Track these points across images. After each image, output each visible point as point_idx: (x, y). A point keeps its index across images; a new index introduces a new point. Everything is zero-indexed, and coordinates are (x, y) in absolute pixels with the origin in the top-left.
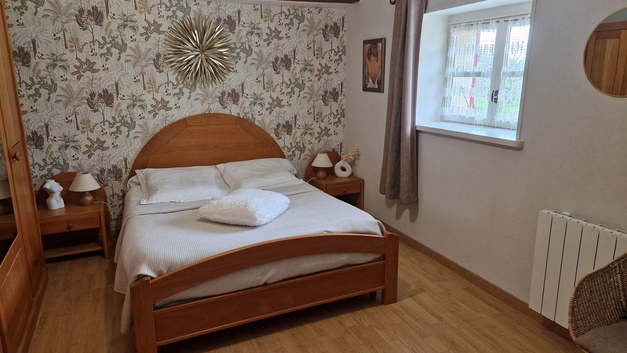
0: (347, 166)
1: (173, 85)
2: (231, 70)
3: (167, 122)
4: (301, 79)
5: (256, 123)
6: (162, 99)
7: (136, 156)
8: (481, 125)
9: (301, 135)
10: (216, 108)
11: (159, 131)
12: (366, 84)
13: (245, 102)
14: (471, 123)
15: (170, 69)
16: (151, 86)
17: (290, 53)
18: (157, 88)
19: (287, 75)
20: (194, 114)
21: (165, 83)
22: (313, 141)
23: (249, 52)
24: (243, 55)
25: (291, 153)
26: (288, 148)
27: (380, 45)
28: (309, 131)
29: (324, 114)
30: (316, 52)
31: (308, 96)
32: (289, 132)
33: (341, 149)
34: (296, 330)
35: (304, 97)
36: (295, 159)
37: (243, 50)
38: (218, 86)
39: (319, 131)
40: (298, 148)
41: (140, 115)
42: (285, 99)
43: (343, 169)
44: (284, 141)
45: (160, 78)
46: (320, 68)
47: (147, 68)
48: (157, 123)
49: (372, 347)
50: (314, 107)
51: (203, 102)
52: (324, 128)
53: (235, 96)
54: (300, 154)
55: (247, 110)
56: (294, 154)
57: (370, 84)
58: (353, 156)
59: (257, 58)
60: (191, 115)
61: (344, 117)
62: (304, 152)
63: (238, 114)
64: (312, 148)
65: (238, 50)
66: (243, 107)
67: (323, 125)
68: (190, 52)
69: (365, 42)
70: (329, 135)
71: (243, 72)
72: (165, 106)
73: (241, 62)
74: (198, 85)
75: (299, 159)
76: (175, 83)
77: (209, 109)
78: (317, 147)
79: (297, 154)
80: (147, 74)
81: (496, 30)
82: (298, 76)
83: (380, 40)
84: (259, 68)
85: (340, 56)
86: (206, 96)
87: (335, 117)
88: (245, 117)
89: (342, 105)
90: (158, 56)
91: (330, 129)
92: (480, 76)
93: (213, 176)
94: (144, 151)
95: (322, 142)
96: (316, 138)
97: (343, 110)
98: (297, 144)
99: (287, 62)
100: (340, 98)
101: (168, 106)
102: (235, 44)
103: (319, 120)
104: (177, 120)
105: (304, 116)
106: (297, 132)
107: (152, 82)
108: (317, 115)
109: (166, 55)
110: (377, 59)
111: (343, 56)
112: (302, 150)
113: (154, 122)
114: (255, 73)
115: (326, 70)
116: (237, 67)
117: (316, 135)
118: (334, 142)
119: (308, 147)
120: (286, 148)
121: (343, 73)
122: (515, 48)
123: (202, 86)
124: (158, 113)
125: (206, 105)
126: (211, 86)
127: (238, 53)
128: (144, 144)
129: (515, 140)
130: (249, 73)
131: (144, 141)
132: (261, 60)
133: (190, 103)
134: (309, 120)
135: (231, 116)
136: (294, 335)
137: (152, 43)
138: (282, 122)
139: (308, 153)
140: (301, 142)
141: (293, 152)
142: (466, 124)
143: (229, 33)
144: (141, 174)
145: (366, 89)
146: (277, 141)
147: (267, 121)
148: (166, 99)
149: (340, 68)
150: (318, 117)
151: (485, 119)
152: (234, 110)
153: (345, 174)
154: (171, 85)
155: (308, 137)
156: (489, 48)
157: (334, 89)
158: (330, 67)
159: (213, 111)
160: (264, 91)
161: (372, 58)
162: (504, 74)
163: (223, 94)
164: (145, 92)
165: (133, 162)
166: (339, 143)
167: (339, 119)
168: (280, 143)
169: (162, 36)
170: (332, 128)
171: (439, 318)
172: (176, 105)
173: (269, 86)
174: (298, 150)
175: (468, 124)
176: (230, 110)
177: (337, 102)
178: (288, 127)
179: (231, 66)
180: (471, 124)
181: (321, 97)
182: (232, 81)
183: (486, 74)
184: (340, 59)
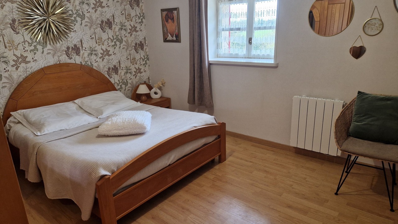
0: (158, 91)
1: (29, 43)
2: (72, 30)
3: (28, 73)
4: (119, 35)
5: (94, 68)
6: (22, 55)
7: (6, 102)
8: (243, 58)
9: (124, 74)
10: (64, 59)
11: (22, 80)
12: (166, 38)
13: (85, 53)
14: (237, 56)
15: (25, 31)
16: (11, 45)
17: (110, 18)
18: (16, 46)
19: (111, 33)
20: (48, 65)
21: (22, 42)
22: (132, 77)
23: (83, 17)
24: (78, 19)
25: (119, 87)
26: (117, 84)
27: (175, 12)
28: (129, 71)
29: (137, 59)
30: (127, 17)
31: (126, 47)
32: (117, 73)
33: (149, 81)
34: (186, 188)
35: (123, 48)
36: (123, 90)
37: (79, 15)
38: (63, 43)
39: (135, 70)
40: (124, 83)
41: (5, 69)
42: (111, 50)
43: (156, 93)
44: (115, 79)
45: (18, 39)
46: (130, 28)
47: (6, 31)
48: (19, 74)
49: (232, 184)
50: (130, 54)
51: (53, 56)
52: (137, 68)
53: (77, 50)
54: (125, 87)
55: (86, 59)
56: (121, 88)
57: (170, 38)
58: (161, 84)
59: (89, 21)
60: (46, 65)
61: (148, 60)
62: (127, 85)
63: (81, 62)
64: (132, 82)
65: (75, 16)
66: (84, 57)
67: (137, 66)
68: (39, 17)
69: (162, 10)
70: (141, 73)
71: (80, 32)
72: (24, 60)
73: (78, 24)
74: (48, 42)
75: (125, 90)
76: (30, 41)
77: (59, 61)
78: (135, 81)
79: (123, 87)
80: (6, 36)
81: (247, 3)
82: (117, 33)
83: (175, 9)
84: (91, 28)
85: (142, 19)
86: (55, 51)
87: (143, 60)
88: (86, 64)
89: (147, 52)
90: (14, 21)
91: (141, 69)
92: (239, 30)
93: (74, 108)
94: (11, 97)
95: (138, 77)
96: (134, 75)
97: (147, 55)
98: (123, 81)
99: (109, 24)
100: (145, 48)
101: (27, 60)
102: (72, 11)
103: (134, 63)
104: (35, 70)
105: (125, 61)
106: (122, 72)
107: (11, 42)
108: (132, 60)
109: (20, 20)
110: (174, 21)
111: (143, 19)
112: (126, 84)
113: (17, 73)
114: (89, 32)
115: (134, 29)
116: (76, 28)
117: (134, 73)
118: (144, 76)
119: (130, 81)
120: (116, 84)
121: (145, 31)
122: (260, 13)
123: (52, 43)
124: (19, 66)
125: (56, 57)
126: (58, 42)
127: (75, 18)
128: (11, 92)
129: (273, 63)
130: (85, 32)
131: (11, 89)
132: (92, 22)
133: (44, 56)
134: (128, 64)
135: (76, 64)
136: (187, 191)
137: (7, 11)
138: (112, 66)
139: (130, 86)
140: (125, 79)
141: (121, 86)
142: (233, 58)
143: (67, 3)
144: (17, 115)
145: (166, 40)
146: (110, 79)
147: (101, 66)
148: (25, 55)
149: (143, 27)
150: (133, 61)
151: (245, 54)
152: (77, 60)
153: (157, 96)
154: (27, 43)
155: (129, 75)
156: (244, 14)
157: (141, 42)
158: (137, 27)
159: (62, 61)
160: (97, 45)
161: (170, 21)
162: (254, 28)
163: (68, 48)
164: (6, 50)
165: (4, 107)
166: (147, 77)
167: (146, 61)
168: (112, 81)
169: (15, 5)
170: (142, 68)
171: (251, 162)
172: (33, 59)
173: (99, 41)
174: (124, 84)
175: (235, 58)
176: (75, 60)
177: (143, 50)
178: (115, 70)
179: (71, 27)
180: (237, 58)
181: (134, 48)
182: (73, 38)
183: (243, 29)
184: (142, 22)
